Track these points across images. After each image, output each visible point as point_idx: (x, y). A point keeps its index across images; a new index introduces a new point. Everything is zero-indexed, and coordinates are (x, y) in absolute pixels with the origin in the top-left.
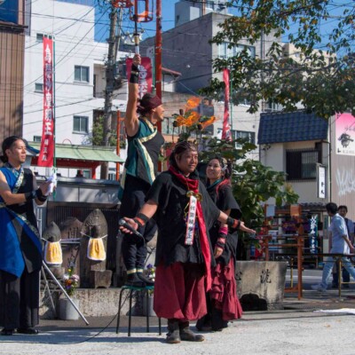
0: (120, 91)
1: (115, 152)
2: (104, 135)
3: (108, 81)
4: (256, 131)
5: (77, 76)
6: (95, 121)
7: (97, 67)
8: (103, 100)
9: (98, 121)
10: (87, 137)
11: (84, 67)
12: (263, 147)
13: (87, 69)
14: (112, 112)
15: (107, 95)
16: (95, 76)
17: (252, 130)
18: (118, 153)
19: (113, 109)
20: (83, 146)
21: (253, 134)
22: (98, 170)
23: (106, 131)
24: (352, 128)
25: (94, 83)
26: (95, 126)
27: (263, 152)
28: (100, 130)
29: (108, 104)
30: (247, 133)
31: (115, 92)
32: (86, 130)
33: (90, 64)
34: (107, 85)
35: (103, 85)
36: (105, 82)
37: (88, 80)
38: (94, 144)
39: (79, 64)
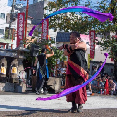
0: (14, 22)
1: (11, 41)
2: (8, 35)
3: (11, 19)
4: (56, 38)
5: (1, 16)
6: (6, 31)
7: (8, 14)
8: (9, 24)
9: (7, 31)
10: (3, 35)
11: (3, 14)
12: (57, 43)
13: (5, 14)
14: (11, 28)
15: (10, 23)
16: (7, 17)
17: (54, 37)
18: (12, 41)
19: (12, 27)
20: (1, 38)
21: (54, 39)
22: (6, 46)
23: (9, 34)
24: (85, 39)
25: (6, 19)
26: (6, 32)
27: (57, 44)
28: (7, 34)
29: (10, 26)
30: (53, 38)
31: (13, 22)
32: (3, 33)
34: (10, 20)
35: (9, 20)
36: (10, 19)
37: (4, 18)
38: (5, 38)
39: (2, 13)
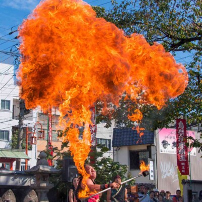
0: (28, 115)
1: (25, 153)
2: (18, 142)
3: (21, 109)
4: (111, 138)
5: (3, 106)
6: (13, 133)
7: (15, 101)
8: (18, 121)
9: (15, 133)
10: (8, 143)
11: (7, 101)
12: (115, 148)
13: (9, 102)
14: (23, 128)
15: (20, 118)
16: (13, 106)
17: (109, 138)
18: (26, 153)
19: (24, 126)
20: (6, 149)
21: (110, 140)
22: (14, 163)
23: (19, 139)
24: (169, 136)
25: (13, 110)
26: (13, 136)
27: (115, 152)
28: (16, 139)
29: (21, 123)
30: (106, 140)
31: (25, 116)
32: (8, 139)
33: (11, 99)
34: (20, 112)
35: (18, 111)
37: (9, 109)
38: (13, 147)
39: (3, 99)
